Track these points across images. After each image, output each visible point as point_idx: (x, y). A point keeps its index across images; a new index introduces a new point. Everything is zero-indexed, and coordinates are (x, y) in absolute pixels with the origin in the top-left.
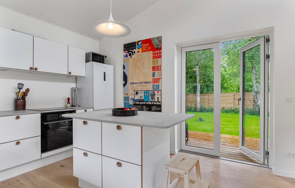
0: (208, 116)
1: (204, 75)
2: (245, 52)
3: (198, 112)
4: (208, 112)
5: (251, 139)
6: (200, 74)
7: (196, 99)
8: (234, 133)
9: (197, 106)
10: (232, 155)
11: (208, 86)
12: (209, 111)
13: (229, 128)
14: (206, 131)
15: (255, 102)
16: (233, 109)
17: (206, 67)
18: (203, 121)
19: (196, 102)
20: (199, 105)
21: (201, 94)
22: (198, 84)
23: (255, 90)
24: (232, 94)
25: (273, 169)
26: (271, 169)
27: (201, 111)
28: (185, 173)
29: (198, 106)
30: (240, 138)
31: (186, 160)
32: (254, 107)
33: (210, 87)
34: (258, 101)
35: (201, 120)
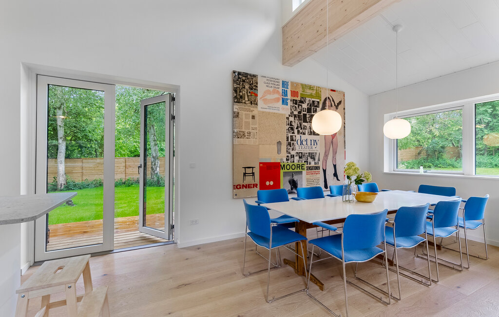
0: (82, 195)
1: (75, 127)
2: (147, 106)
3: (61, 190)
4: (81, 189)
5: (152, 216)
6: (65, 125)
7: (57, 168)
8: (128, 214)
9: (58, 180)
10: (130, 243)
11: (81, 147)
12: (84, 188)
13: (121, 208)
14: (81, 219)
15: (153, 169)
16: (124, 181)
17: (78, 115)
18: (73, 205)
19: (57, 173)
20: (63, 179)
21: (68, 160)
22: (60, 141)
23: (152, 155)
24: (123, 160)
25: (179, 242)
26: (176, 243)
27: (68, 188)
28: (69, 287)
29: (61, 180)
30: (139, 218)
31: (65, 268)
32: (152, 176)
33: (86, 148)
34: (156, 168)
35: (69, 204)
